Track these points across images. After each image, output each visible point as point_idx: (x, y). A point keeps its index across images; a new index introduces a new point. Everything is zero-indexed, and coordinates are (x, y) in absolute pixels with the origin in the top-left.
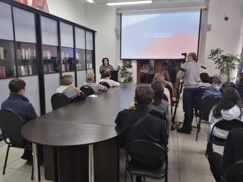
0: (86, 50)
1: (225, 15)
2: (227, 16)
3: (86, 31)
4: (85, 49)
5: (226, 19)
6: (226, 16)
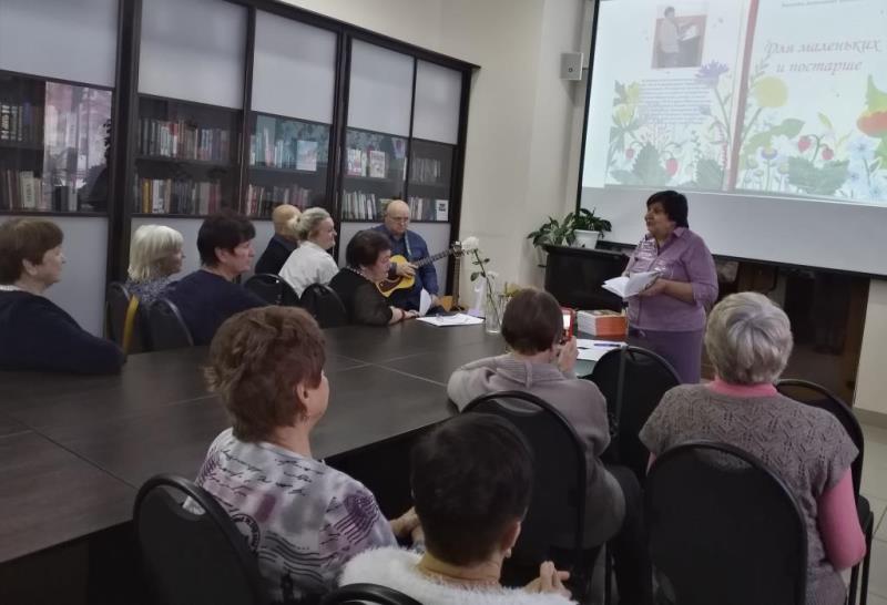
0: (410, 139)
3: (420, 63)
4: (407, 135)
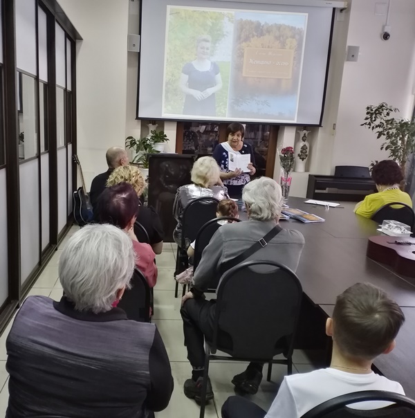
1: (384, 27)
2: (387, 30)
5: (386, 36)
6: (385, 31)
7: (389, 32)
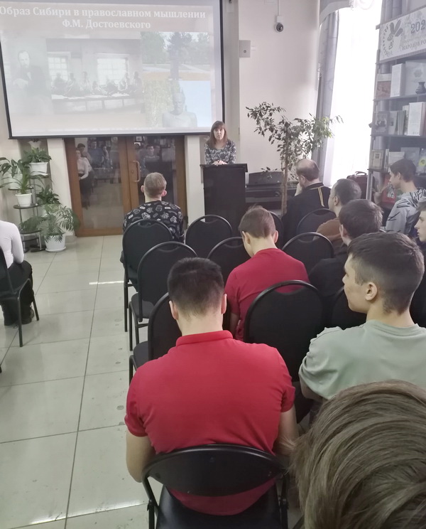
1: (276, 17)
2: (280, 20)
5: (279, 28)
6: (278, 22)
7: (282, 22)
